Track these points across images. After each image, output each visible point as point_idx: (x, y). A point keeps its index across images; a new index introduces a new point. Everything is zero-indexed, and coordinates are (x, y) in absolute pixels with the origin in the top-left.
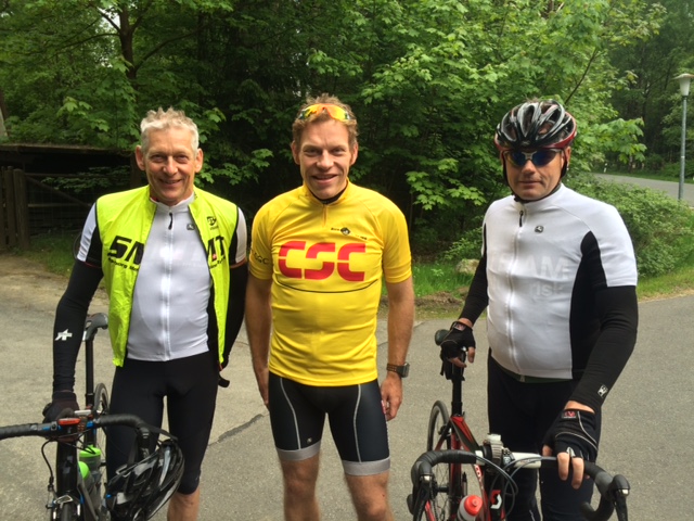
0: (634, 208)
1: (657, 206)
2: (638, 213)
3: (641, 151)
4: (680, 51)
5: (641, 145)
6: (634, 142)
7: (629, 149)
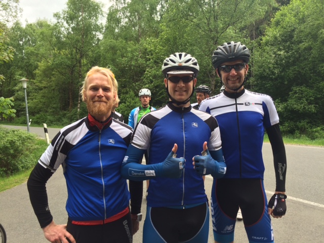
0: (16, 139)
1: (26, 137)
2: (17, 140)
3: (13, 113)
4: (15, 68)
5: (13, 110)
6: (9, 108)
7: (8, 112)
